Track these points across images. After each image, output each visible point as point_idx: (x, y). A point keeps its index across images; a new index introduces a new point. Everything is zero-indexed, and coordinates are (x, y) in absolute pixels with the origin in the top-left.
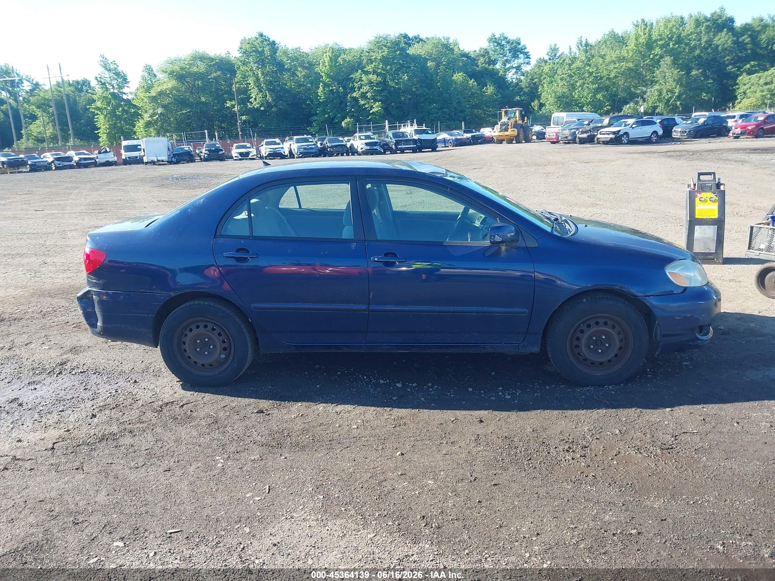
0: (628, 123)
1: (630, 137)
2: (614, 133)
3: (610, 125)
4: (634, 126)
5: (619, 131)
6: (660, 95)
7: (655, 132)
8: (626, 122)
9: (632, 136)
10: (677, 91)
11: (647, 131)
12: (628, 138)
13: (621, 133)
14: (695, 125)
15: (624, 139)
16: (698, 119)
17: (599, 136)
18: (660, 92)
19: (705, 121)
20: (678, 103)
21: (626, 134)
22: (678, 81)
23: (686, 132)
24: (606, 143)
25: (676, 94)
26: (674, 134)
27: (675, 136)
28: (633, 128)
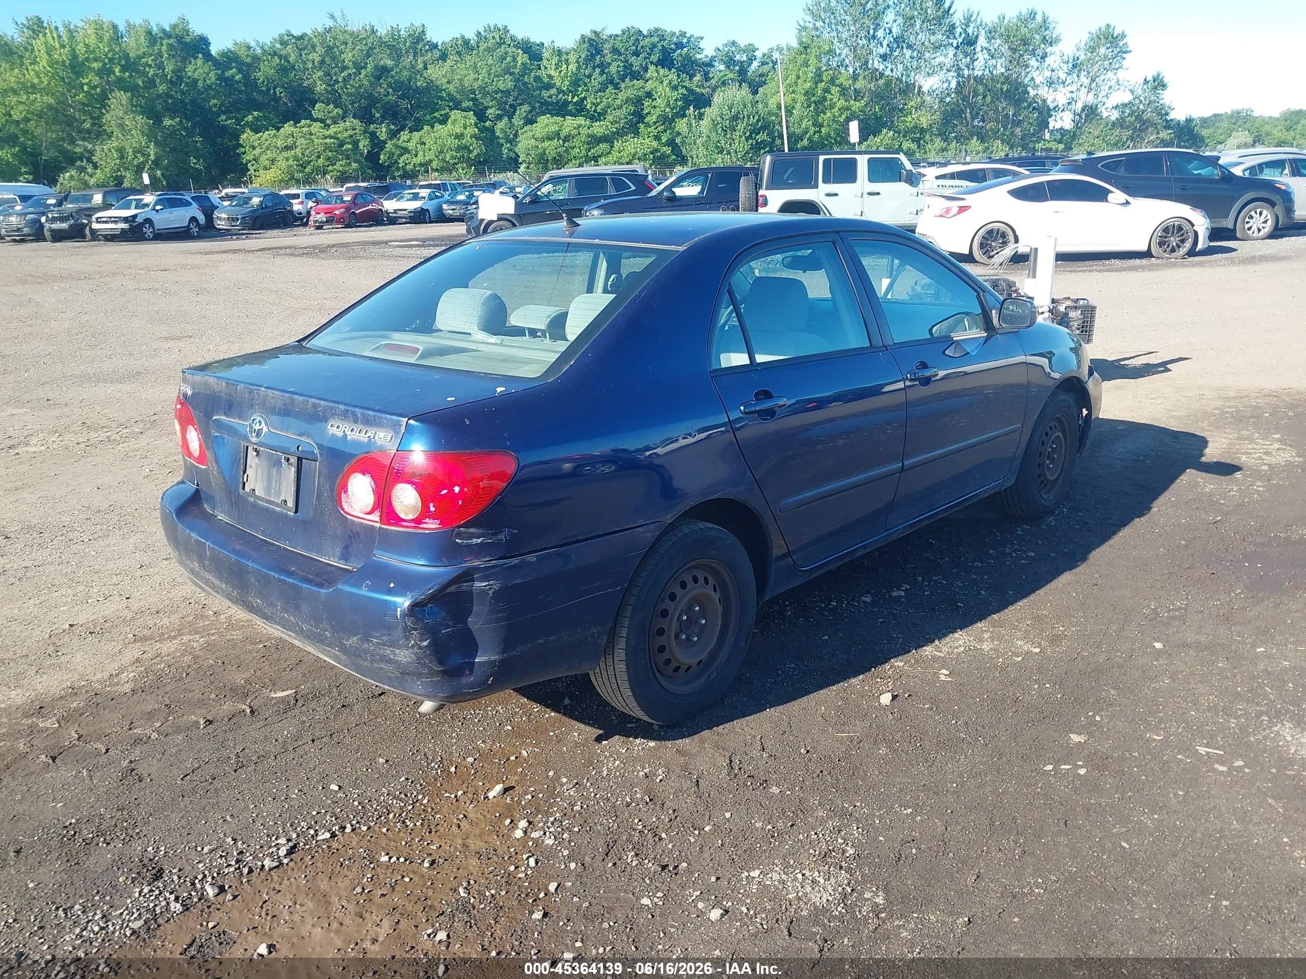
0: (145, 201)
1: (156, 227)
2: (126, 220)
3: (106, 206)
4: (158, 207)
5: (135, 216)
6: (122, 157)
7: (193, 219)
8: (141, 200)
9: (158, 226)
10: (152, 152)
11: (178, 217)
12: (153, 228)
13: (139, 220)
14: (246, 210)
15: (148, 231)
16: (251, 199)
17: (95, 226)
18: (121, 151)
19: (261, 202)
20: (159, 173)
21: (148, 221)
22: (151, 136)
23: (238, 219)
24: (111, 238)
25: (152, 157)
26: (219, 222)
27: (221, 227)
28: (157, 211)
